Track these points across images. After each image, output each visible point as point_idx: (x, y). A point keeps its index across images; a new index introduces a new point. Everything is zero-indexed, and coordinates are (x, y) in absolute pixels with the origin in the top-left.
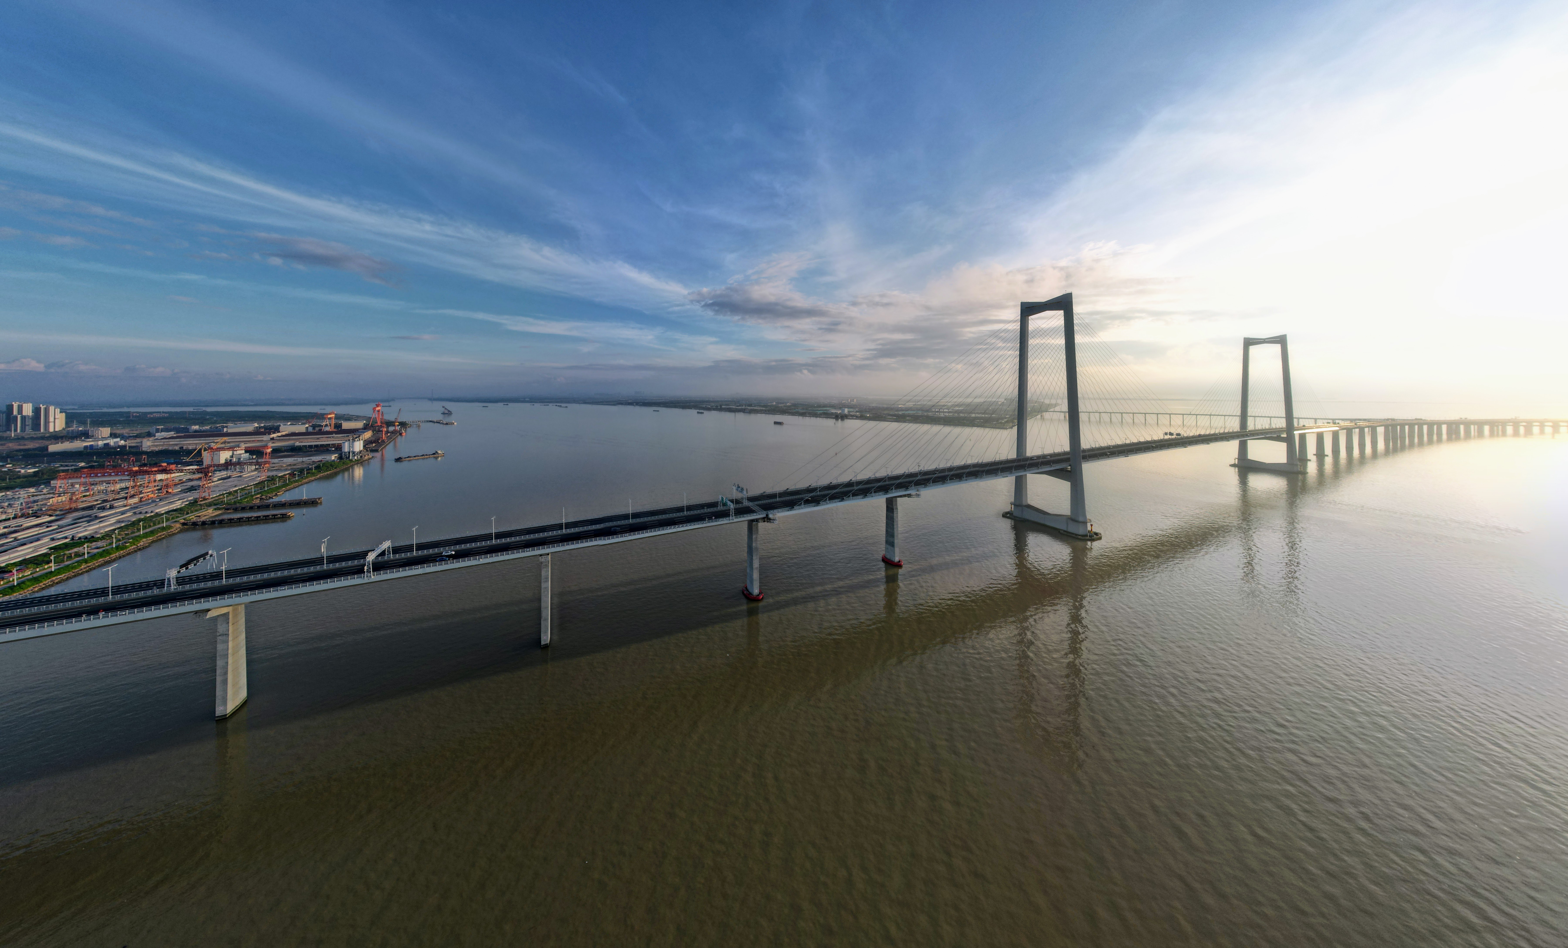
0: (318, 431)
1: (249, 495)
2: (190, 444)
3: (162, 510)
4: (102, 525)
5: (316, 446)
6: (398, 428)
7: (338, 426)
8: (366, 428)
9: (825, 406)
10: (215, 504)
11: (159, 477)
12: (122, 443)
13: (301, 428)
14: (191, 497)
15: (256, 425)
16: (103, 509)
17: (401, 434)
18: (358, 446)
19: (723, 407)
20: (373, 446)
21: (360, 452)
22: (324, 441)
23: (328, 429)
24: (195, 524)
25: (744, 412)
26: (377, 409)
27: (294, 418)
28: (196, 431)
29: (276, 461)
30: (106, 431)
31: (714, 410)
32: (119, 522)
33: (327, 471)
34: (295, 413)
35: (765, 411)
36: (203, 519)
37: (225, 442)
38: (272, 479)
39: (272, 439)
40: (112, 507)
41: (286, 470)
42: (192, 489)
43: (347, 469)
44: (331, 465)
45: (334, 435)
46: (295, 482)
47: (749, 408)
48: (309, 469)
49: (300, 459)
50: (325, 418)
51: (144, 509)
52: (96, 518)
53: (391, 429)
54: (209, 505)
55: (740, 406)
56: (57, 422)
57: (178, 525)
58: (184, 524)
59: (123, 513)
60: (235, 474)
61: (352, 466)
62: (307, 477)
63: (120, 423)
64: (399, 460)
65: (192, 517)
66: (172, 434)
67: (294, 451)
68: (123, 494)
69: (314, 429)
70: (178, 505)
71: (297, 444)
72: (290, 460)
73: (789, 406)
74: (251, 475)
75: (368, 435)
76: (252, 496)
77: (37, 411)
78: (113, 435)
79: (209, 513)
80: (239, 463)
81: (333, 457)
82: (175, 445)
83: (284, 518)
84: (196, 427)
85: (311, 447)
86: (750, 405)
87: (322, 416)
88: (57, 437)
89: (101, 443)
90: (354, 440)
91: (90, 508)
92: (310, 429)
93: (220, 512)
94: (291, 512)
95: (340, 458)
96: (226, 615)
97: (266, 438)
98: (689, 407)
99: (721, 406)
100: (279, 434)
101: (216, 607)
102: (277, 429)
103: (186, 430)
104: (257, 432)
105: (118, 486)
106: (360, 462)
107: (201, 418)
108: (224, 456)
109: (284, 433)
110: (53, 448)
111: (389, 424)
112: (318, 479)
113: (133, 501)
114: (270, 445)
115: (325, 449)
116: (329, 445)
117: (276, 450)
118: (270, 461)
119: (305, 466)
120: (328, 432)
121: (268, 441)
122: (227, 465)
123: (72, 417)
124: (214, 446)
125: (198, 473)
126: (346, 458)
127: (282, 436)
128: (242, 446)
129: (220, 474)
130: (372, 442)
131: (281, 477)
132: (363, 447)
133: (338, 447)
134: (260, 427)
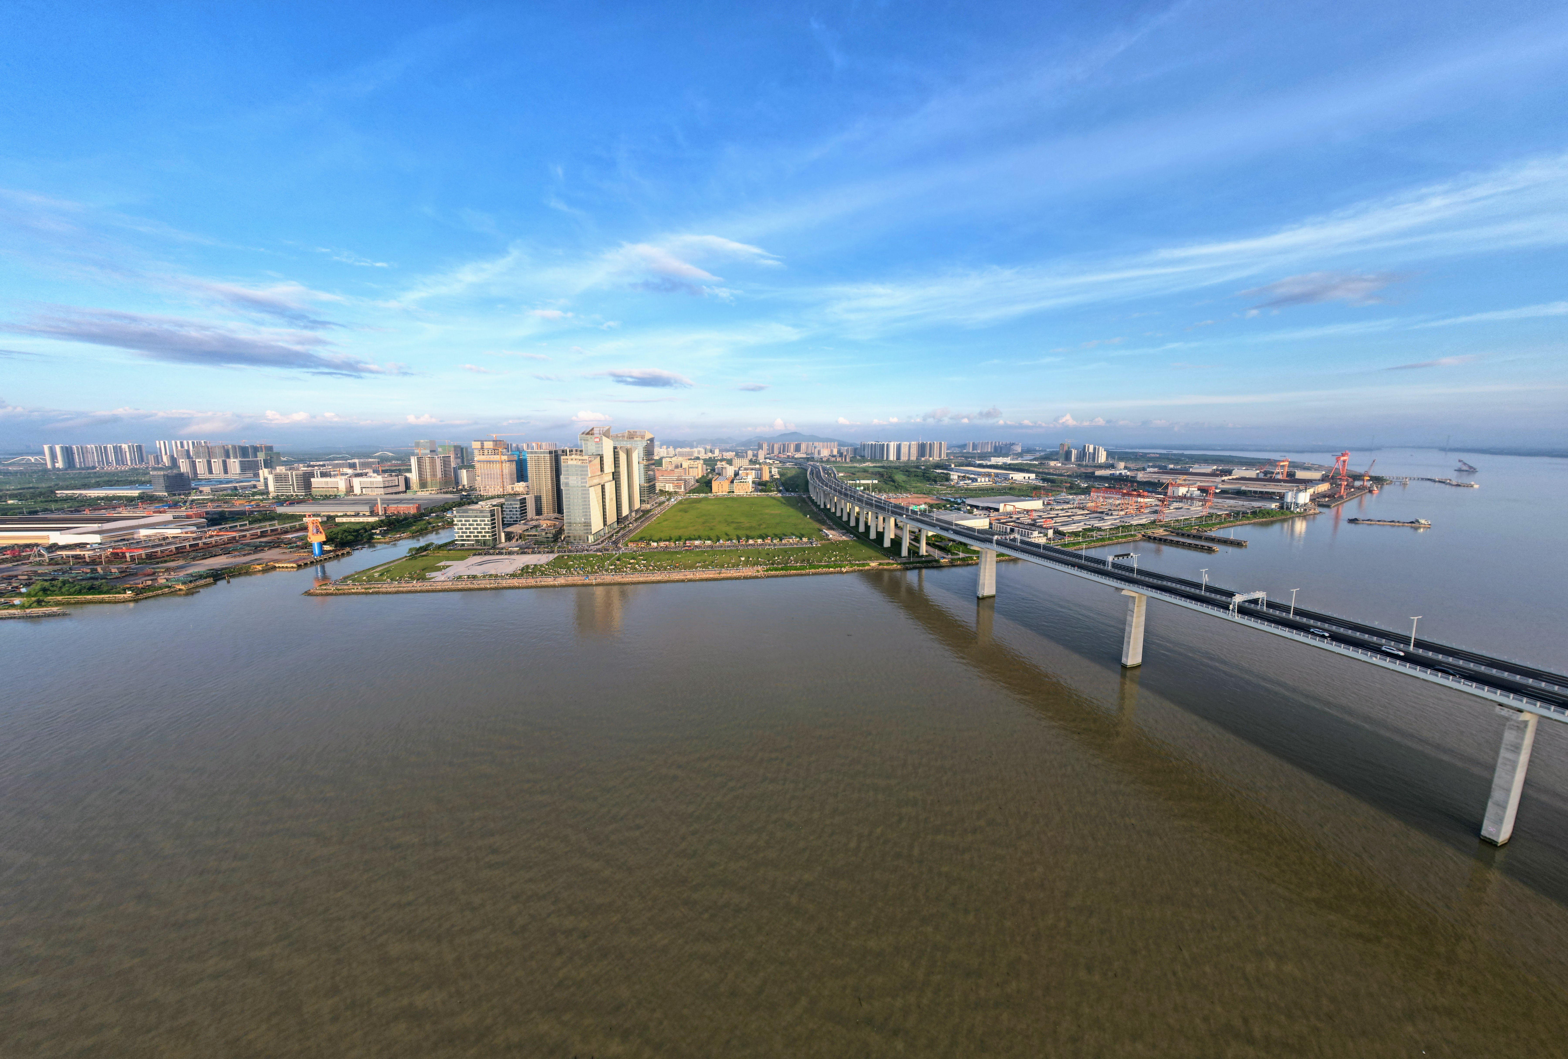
0: (1269, 478)
1: (1189, 526)
2: (1165, 479)
3: (1134, 523)
4: (1104, 524)
5: (1261, 492)
6: (1368, 483)
7: (1292, 475)
8: (1323, 480)
10: (1166, 526)
11: (1140, 500)
12: (1128, 473)
13: (1252, 473)
14: (1153, 517)
15: (1215, 467)
16: (1107, 514)
17: (1371, 491)
18: (1304, 498)
20: (1325, 500)
21: (1305, 505)
22: (1270, 488)
23: (1280, 477)
24: (1149, 537)
26: (1346, 459)
27: (1250, 463)
28: (1171, 469)
29: (1220, 500)
30: (1122, 465)
32: (1112, 524)
33: (1263, 518)
34: (1253, 459)
36: (1156, 535)
37: (1185, 480)
38: (1210, 516)
39: (1223, 481)
40: (1112, 515)
41: (1226, 510)
42: (1156, 512)
43: (1284, 520)
44: (1268, 513)
45: (1282, 484)
46: (1230, 522)
48: (1246, 513)
49: (1241, 503)
50: (1277, 466)
51: (1125, 520)
52: (1103, 519)
53: (1358, 483)
54: (1162, 526)
56: (1102, 458)
57: (1140, 536)
58: (1143, 536)
59: (1115, 519)
60: (1186, 506)
61: (1292, 518)
62: (1241, 520)
63: (1131, 459)
64: (1353, 521)
65: (1149, 532)
66: (1156, 470)
67: (1239, 494)
68: (1119, 508)
69: (1265, 475)
70: (1143, 521)
71: (1244, 488)
72: (1232, 502)
74: (1197, 510)
75: (1324, 487)
76: (1192, 526)
77: (1095, 449)
78: (1125, 468)
79: (1160, 532)
80: (1192, 498)
81: (1274, 506)
82: (1155, 478)
83: (1210, 550)
84: (1171, 466)
85: (1255, 492)
87: (1273, 463)
88: (1101, 467)
89: (1118, 472)
90: (1300, 490)
91: (1102, 513)
92: (1261, 476)
93: (1167, 533)
94: (1216, 547)
95: (1281, 507)
96: (1134, 598)
97: (1218, 479)
100: (1230, 477)
101: (1128, 590)
102: (1229, 473)
103: (1165, 468)
104: (1213, 474)
105: (1118, 502)
106: (1303, 516)
107: (1177, 459)
108: (1182, 491)
109: (1234, 477)
110: (1098, 473)
111: (1358, 477)
112: (1254, 524)
113: (1122, 513)
114: (1220, 486)
115: (1268, 496)
116: (1274, 493)
117: (1223, 492)
118: (1216, 500)
119: (1244, 509)
120: (1279, 481)
121: (1219, 483)
122: (1183, 498)
123: (1110, 454)
124: (1179, 482)
125: (1162, 501)
126: (1288, 508)
127: (1233, 479)
128: (1199, 484)
129: (1176, 505)
130: (1325, 496)
131: (1220, 515)
132: (1311, 500)
133: (1282, 497)
134: (1217, 470)
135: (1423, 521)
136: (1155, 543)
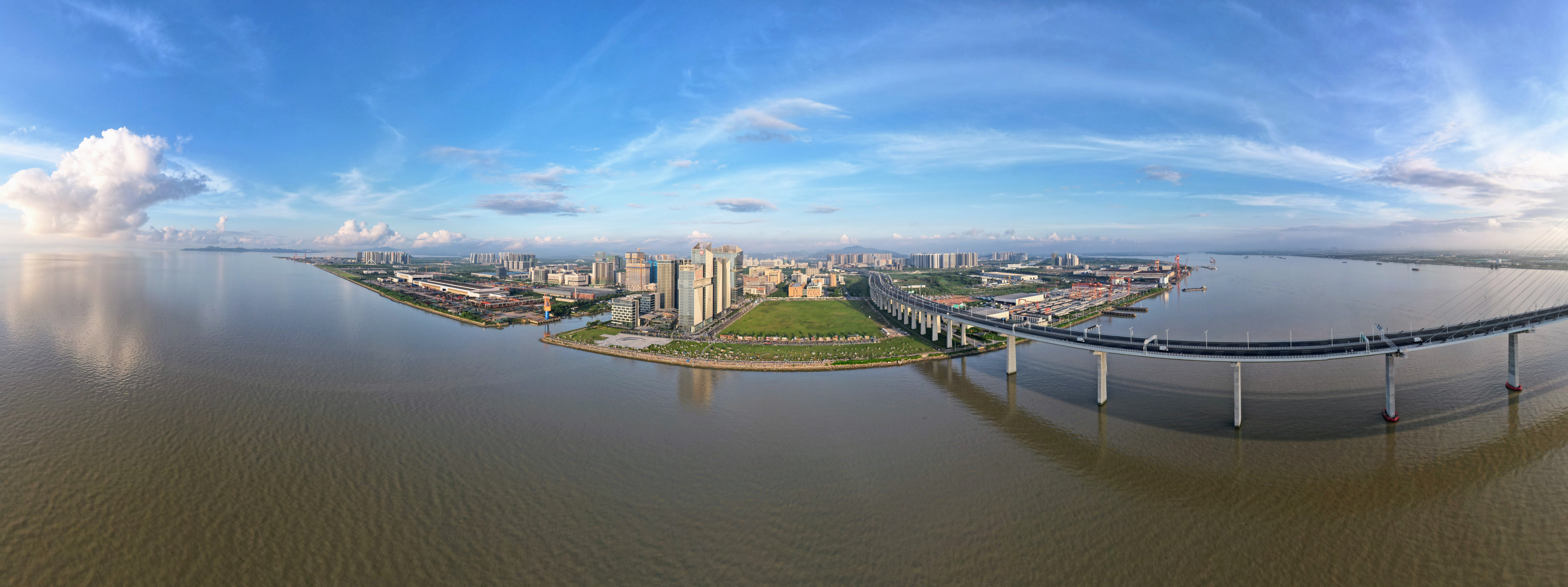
0: (1152, 271)
1: (1122, 302)
2: (1110, 274)
3: (1097, 304)
4: (1080, 308)
5: (1150, 279)
6: (1187, 271)
7: (1160, 268)
8: (1171, 270)
9: (1484, 257)
10: (1112, 305)
11: (1099, 289)
12: (1091, 272)
13: (1146, 269)
14: (1106, 299)
15: (1130, 266)
16: (1082, 300)
17: (1188, 274)
18: (1166, 280)
19: (1399, 259)
20: (1174, 281)
21: (1167, 284)
22: (1154, 276)
23: (1156, 270)
24: (1105, 313)
25: (1415, 263)
26: (1177, 258)
27: (1144, 263)
28: (1112, 268)
29: (1134, 285)
30: (1087, 266)
31: (1391, 261)
32: (1085, 307)
33: (1153, 293)
34: (1145, 260)
35: (1433, 262)
36: (1108, 311)
37: (1119, 274)
38: (1131, 295)
39: (1135, 274)
40: (1084, 301)
41: (1137, 291)
42: (1107, 296)
43: (1160, 294)
44: (1154, 291)
45: (1158, 273)
46: (1140, 298)
47: (1420, 259)
48: (1145, 292)
49: (1143, 286)
50: (1155, 264)
51: (1092, 303)
52: (1080, 304)
53: (1183, 271)
54: (1110, 305)
55: (1413, 258)
56: (1076, 263)
57: (1101, 313)
58: (1102, 312)
59: (1087, 303)
60: (1120, 291)
61: (1163, 292)
62: (1144, 296)
63: (1092, 263)
64: (1184, 290)
65: (1105, 309)
66: (1105, 269)
67: (1142, 281)
68: (1088, 295)
69: (1151, 269)
70: (1101, 303)
71: (1143, 277)
72: (1139, 286)
73: (1454, 258)
74: (1125, 292)
75: (1172, 274)
76: (1124, 303)
77: (1072, 256)
78: (1090, 268)
79: (1110, 309)
80: (1122, 286)
81: (1156, 286)
82: (1104, 274)
83: (1133, 316)
84: (1112, 266)
85: (1148, 279)
86: (1421, 257)
87: (1153, 262)
88: (1076, 268)
89: (1086, 272)
90: (1164, 277)
91: (1079, 300)
92: (1149, 270)
93: (1113, 309)
94: (1136, 314)
95: (1159, 287)
96: (1100, 355)
97: (1132, 273)
98: (1372, 260)
99: (1397, 258)
100: (1137, 271)
101: (1099, 351)
102: (1136, 269)
103: (1109, 267)
104: (1129, 270)
105: (1087, 291)
106: (1167, 290)
107: (1113, 261)
108: (1117, 281)
109: (1139, 271)
110: (1075, 273)
111: (1183, 268)
112: (1149, 297)
113: (1090, 299)
114: (1134, 277)
115: (1153, 281)
116: (1155, 279)
117: (1135, 280)
118: (1133, 285)
119: (1144, 290)
120: (1156, 272)
121: (1133, 275)
122: (1118, 286)
123: (1080, 260)
124: (1116, 276)
125: (1109, 288)
126: (1161, 287)
127: (1138, 272)
128: (1124, 276)
129: (1116, 290)
130: (1173, 279)
131: (1135, 294)
132: (1169, 281)
133: (1158, 280)
134: (1131, 267)
135: (1204, 287)
136: (1108, 316)
